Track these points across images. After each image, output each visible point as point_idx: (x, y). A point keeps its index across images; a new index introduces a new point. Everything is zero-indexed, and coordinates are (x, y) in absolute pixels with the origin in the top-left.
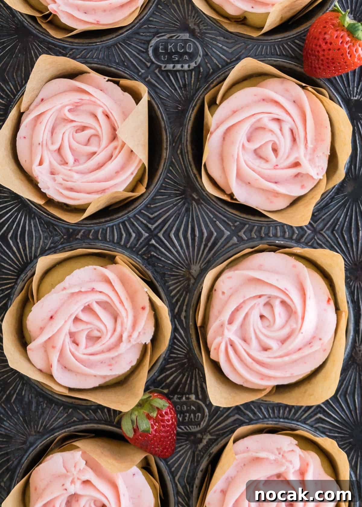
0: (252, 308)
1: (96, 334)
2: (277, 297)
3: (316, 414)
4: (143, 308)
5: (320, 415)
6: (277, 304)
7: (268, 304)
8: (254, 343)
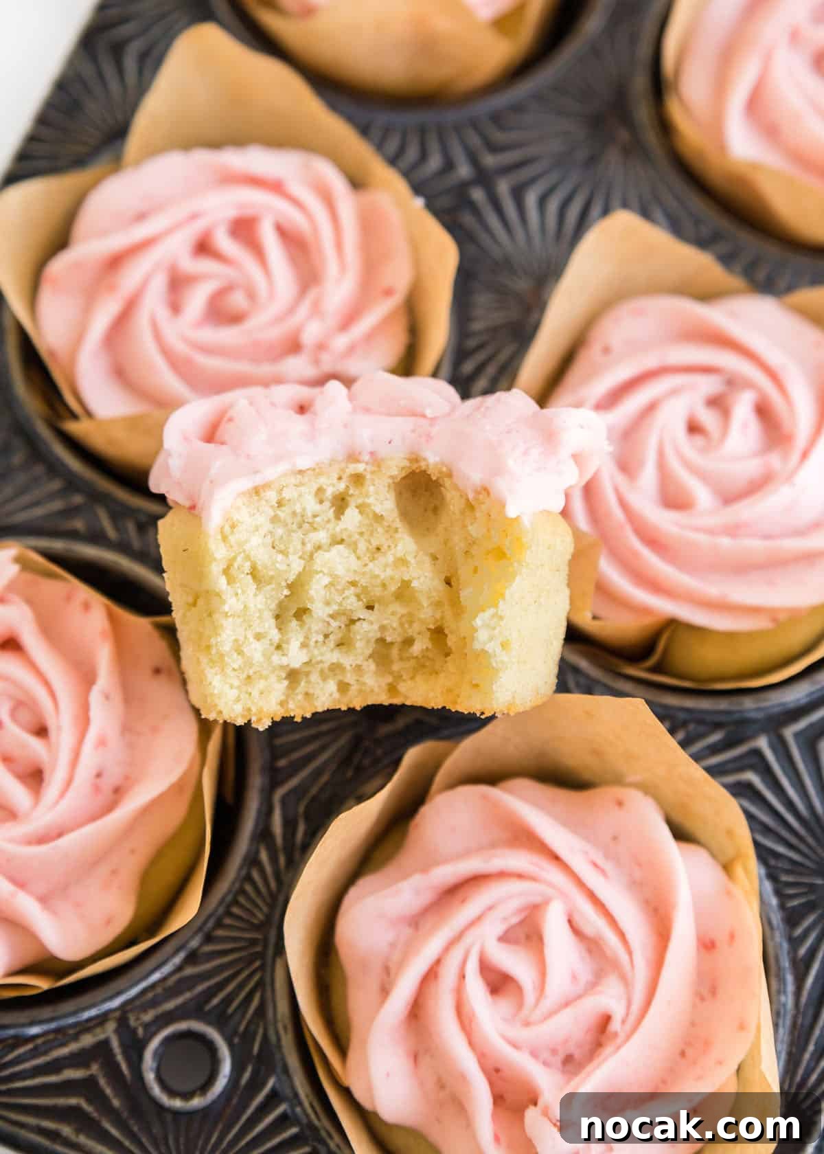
0: (674, 392)
1: (238, 300)
2: (748, 384)
3: (741, 769)
4: (388, 292)
5: (752, 777)
6: (743, 408)
7: (718, 403)
8: (648, 476)
